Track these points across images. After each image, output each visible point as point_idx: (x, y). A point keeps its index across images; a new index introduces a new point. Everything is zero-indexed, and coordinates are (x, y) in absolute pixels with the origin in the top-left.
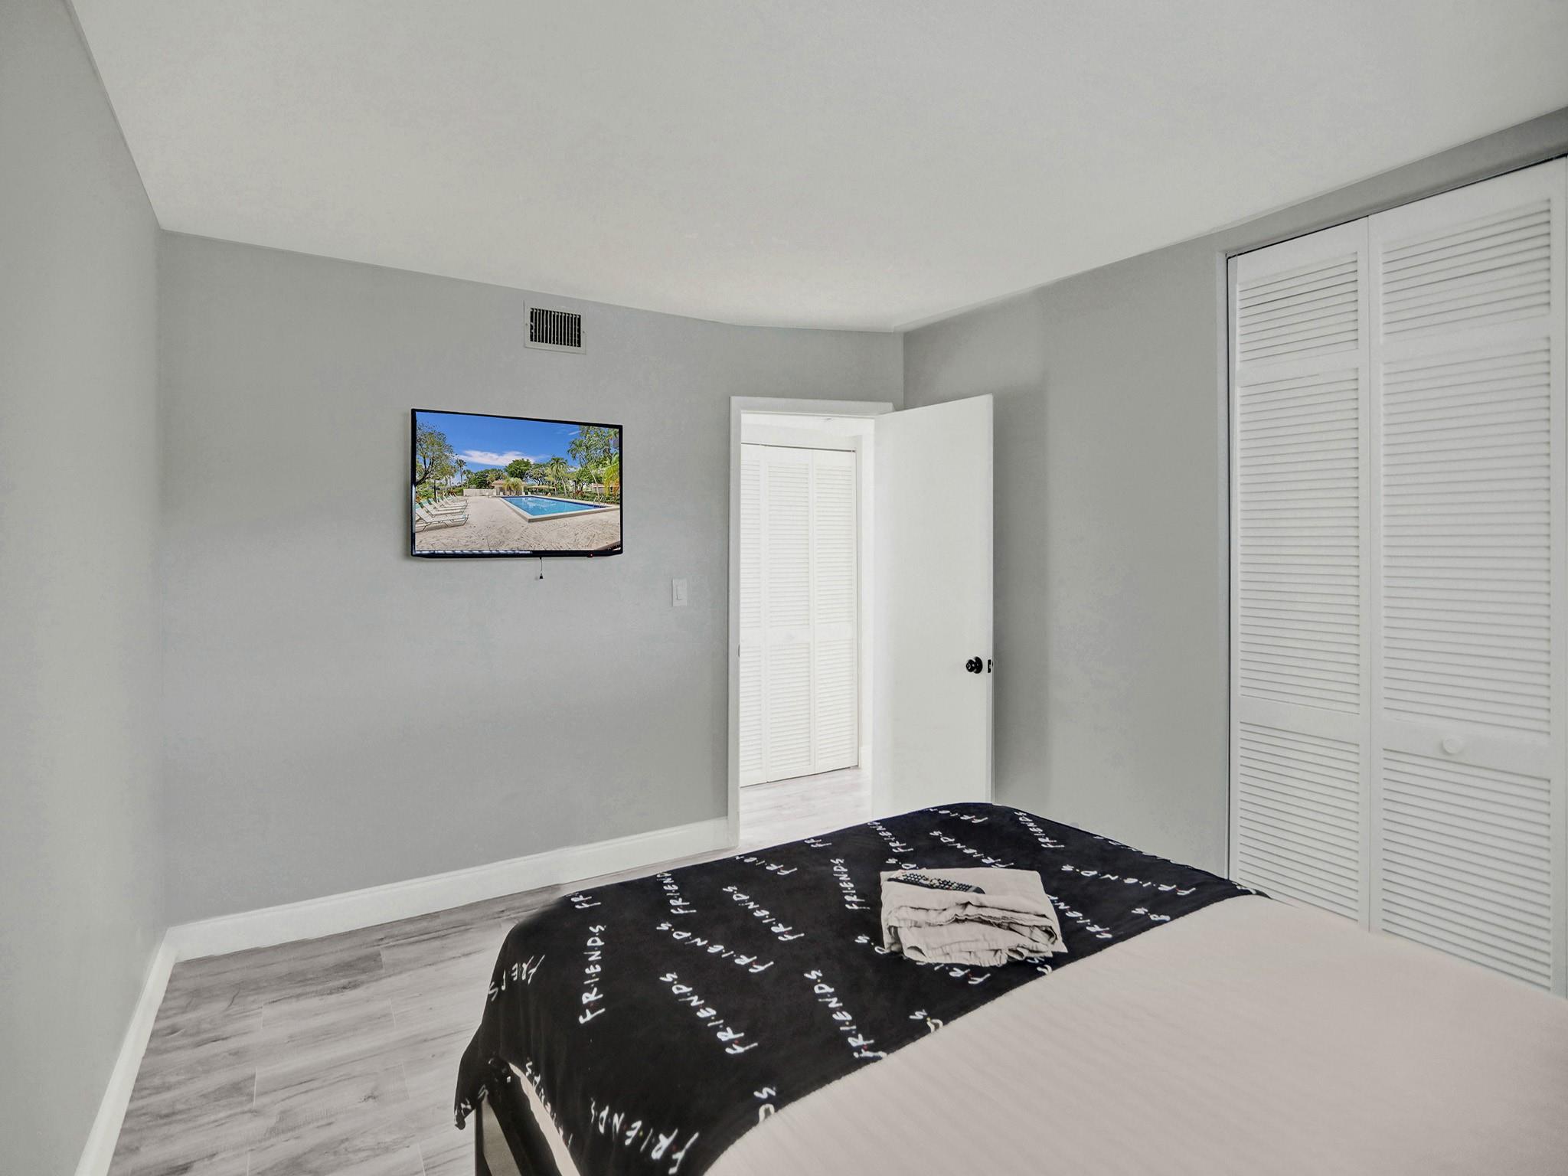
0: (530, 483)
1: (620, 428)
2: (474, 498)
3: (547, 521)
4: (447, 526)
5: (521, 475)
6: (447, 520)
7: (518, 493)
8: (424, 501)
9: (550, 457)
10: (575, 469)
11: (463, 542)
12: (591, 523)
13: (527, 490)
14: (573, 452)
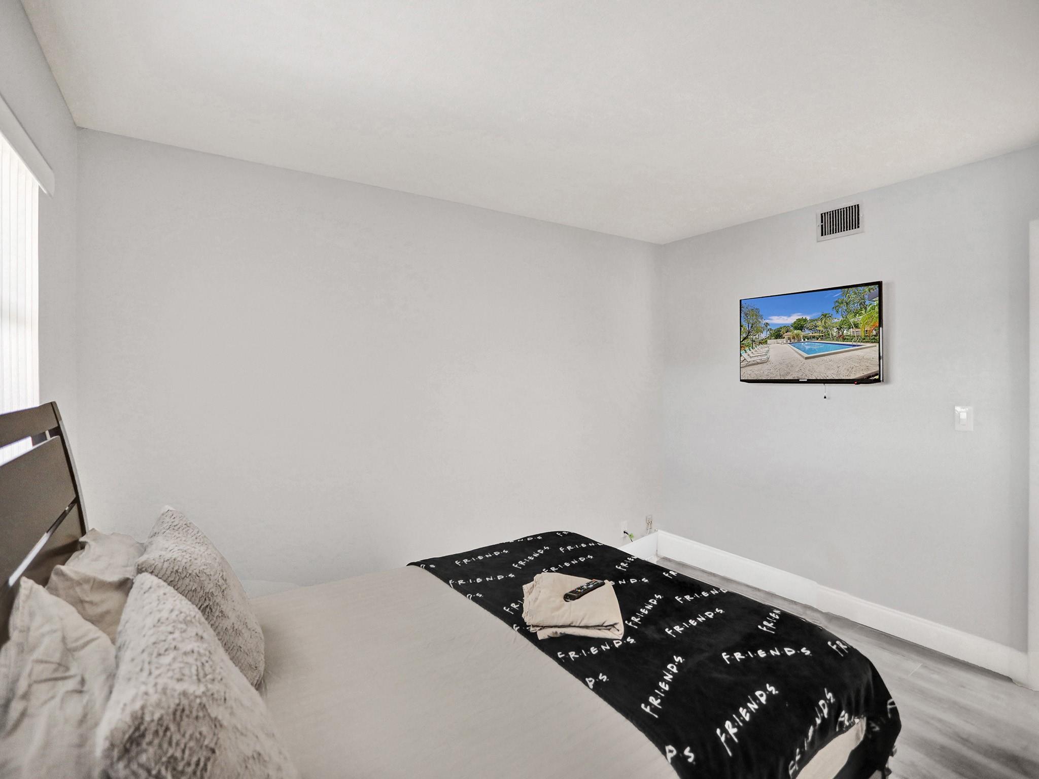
0: (807, 333)
1: (880, 284)
2: (773, 345)
3: (818, 358)
4: (758, 363)
5: (801, 328)
6: (758, 359)
7: (799, 340)
8: (747, 349)
9: (820, 314)
10: (837, 320)
11: (766, 373)
12: (850, 358)
13: (804, 338)
14: (836, 309)
